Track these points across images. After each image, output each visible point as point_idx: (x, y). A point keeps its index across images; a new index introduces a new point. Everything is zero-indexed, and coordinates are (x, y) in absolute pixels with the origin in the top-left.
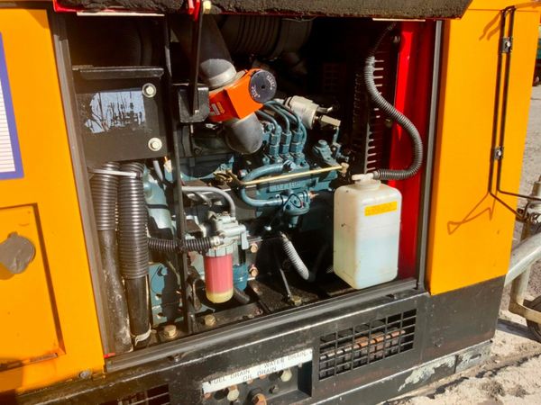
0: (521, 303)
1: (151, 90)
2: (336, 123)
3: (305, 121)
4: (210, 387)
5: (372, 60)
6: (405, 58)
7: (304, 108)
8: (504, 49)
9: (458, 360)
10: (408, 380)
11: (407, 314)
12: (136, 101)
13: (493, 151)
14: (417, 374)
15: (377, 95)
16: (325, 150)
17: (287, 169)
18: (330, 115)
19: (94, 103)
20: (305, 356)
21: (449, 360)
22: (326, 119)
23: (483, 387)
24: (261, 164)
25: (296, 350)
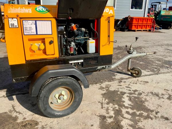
0: (129, 69)
1: (65, 26)
2: (88, 31)
3: (83, 31)
4: (70, 62)
5: (91, 23)
6: (96, 23)
7: (83, 29)
8: (109, 22)
9: (106, 67)
10: (98, 68)
11: (97, 58)
12: (63, 28)
13: (108, 36)
14: (99, 68)
15: (92, 28)
16: (86, 35)
17: (81, 37)
18: (87, 30)
19: (59, 28)
20: (82, 61)
21: (104, 66)
22: (86, 31)
23: (119, 81)
24: (77, 36)
25: (81, 60)
